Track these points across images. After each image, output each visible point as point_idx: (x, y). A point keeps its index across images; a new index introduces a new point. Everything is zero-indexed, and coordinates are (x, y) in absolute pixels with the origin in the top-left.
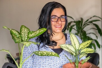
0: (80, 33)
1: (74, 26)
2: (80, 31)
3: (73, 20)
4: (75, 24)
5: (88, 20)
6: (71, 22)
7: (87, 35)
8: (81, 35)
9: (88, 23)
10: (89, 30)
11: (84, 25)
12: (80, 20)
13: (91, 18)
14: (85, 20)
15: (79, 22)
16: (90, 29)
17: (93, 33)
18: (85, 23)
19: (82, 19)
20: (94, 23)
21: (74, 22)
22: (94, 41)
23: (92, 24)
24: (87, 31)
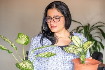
0: (87, 36)
1: (82, 30)
2: (87, 34)
3: (81, 25)
4: (83, 28)
5: (93, 25)
6: (80, 26)
7: (93, 38)
8: (88, 37)
9: (94, 28)
10: (94, 34)
11: (91, 29)
12: (87, 25)
13: (96, 24)
14: (91, 25)
15: (86, 26)
16: (96, 33)
17: (98, 37)
18: (92, 28)
19: (89, 25)
20: (99, 28)
21: (82, 27)
22: (99, 43)
23: (97, 29)
24: (93, 34)
